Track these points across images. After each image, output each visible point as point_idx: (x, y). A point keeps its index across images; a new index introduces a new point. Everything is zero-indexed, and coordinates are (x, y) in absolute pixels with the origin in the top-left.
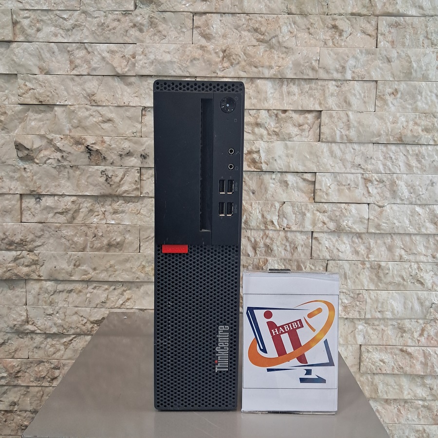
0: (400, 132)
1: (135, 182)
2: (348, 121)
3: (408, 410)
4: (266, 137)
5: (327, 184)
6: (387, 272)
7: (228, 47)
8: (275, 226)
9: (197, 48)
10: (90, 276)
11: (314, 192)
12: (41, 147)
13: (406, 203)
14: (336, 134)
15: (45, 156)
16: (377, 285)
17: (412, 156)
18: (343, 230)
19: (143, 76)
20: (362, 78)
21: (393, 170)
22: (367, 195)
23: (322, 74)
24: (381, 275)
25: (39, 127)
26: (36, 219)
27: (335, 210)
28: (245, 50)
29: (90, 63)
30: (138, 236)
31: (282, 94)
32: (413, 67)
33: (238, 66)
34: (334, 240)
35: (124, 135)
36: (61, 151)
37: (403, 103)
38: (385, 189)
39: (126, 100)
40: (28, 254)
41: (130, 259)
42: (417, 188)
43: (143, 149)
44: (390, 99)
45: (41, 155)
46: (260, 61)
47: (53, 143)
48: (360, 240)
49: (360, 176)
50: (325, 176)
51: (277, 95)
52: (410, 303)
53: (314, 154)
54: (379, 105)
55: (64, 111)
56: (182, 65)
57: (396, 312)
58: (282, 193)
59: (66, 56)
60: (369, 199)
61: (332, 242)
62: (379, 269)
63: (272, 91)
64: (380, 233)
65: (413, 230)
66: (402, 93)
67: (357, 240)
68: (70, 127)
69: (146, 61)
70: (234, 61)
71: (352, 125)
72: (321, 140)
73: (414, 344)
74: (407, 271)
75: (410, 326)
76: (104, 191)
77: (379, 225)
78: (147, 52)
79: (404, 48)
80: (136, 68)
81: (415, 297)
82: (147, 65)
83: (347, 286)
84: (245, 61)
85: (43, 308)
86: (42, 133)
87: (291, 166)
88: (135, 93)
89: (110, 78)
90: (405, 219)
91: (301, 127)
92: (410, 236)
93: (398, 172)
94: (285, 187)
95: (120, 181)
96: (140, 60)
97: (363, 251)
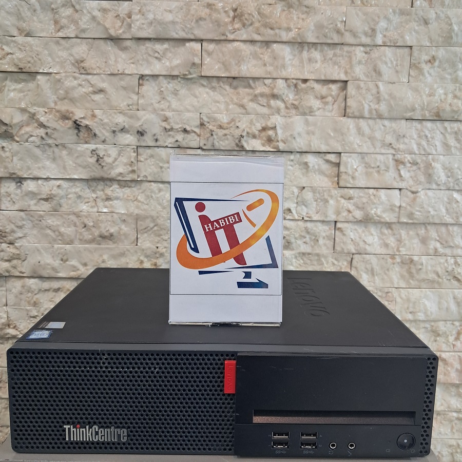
0: (437, 107)
1: (130, 163)
2: (378, 93)
3: (441, 423)
4: (283, 111)
5: (353, 166)
6: (420, 267)
7: (240, 5)
8: (293, 216)
9: (204, 6)
10: (79, 272)
11: (338, 176)
12: (22, 123)
13: (442, 188)
14: (364, 108)
15: (27, 133)
16: (408, 282)
17: (450, 134)
18: (370, 219)
19: (139, 39)
20: (394, 43)
21: (429, 150)
22: (398, 179)
23: (349, 38)
24: (414, 271)
25: (20, 98)
26: (16, 207)
27: (362, 197)
28: (259, 9)
29: (78, 24)
30: (134, 226)
31: (302, 61)
32: (454, 30)
33: (251, 28)
34: (360, 231)
35: (118, 108)
36: (44, 126)
37: (442, 72)
38: (419, 172)
39: (120, 67)
40: (9, 247)
41: (126, 253)
42: (456, 171)
43: (140, 124)
44: (426, 68)
45: (23, 132)
46: (277, 22)
47: (35, 118)
48: (390, 231)
49: (391, 157)
50: (351, 156)
51: (296, 62)
52: (445, 303)
53: (340, 132)
54: (414, 75)
55: (49, 80)
56: (186, 27)
57: (429, 313)
58: (301, 176)
59: (50, 15)
60: (400, 184)
61: (358, 233)
62: (411, 264)
63: (291, 57)
64: (413, 223)
65: (450, 220)
66: (440, 62)
67: (386, 231)
68: (56, 99)
69: (143, 22)
70: (246, 22)
71: (382, 98)
72: (346, 114)
73: (448, 349)
74: (442, 266)
75: (445, 329)
76: (94, 173)
77: (412, 214)
78: (144, 10)
79: (443, 8)
80: (132, 29)
81: (451, 296)
82: (145, 26)
83: (374, 283)
84: (259, 22)
85: (27, 310)
86: (23, 105)
87: (312, 145)
88: (131, 59)
89: (102, 42)
90: (441, 206)
91: (324, 100)
92: (447, 226)
93: (434, 152)
94: (305, 170)
95: (114, 162)
96: (137, 20)
97: (394, 243)
